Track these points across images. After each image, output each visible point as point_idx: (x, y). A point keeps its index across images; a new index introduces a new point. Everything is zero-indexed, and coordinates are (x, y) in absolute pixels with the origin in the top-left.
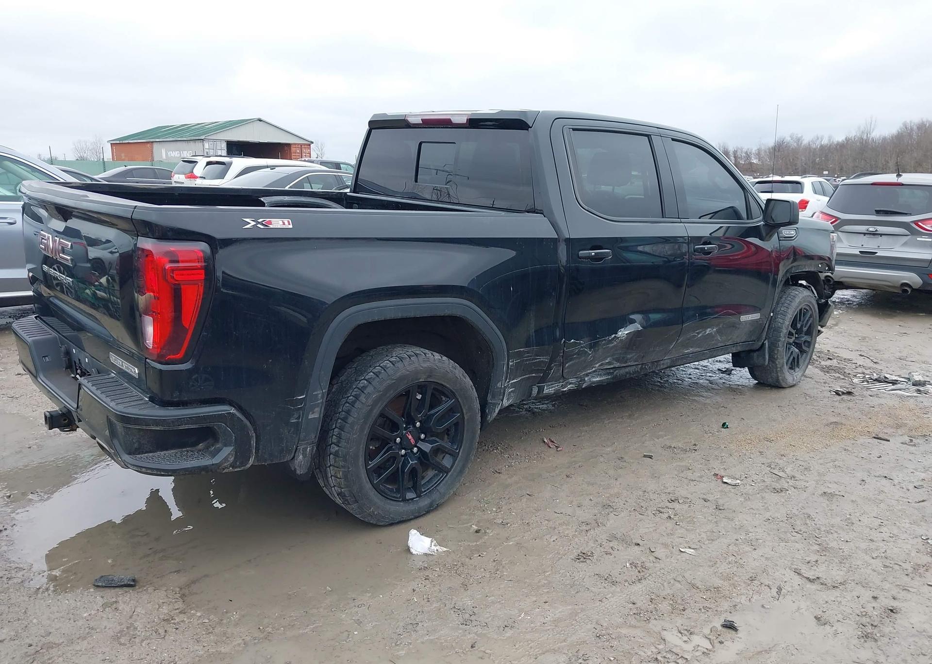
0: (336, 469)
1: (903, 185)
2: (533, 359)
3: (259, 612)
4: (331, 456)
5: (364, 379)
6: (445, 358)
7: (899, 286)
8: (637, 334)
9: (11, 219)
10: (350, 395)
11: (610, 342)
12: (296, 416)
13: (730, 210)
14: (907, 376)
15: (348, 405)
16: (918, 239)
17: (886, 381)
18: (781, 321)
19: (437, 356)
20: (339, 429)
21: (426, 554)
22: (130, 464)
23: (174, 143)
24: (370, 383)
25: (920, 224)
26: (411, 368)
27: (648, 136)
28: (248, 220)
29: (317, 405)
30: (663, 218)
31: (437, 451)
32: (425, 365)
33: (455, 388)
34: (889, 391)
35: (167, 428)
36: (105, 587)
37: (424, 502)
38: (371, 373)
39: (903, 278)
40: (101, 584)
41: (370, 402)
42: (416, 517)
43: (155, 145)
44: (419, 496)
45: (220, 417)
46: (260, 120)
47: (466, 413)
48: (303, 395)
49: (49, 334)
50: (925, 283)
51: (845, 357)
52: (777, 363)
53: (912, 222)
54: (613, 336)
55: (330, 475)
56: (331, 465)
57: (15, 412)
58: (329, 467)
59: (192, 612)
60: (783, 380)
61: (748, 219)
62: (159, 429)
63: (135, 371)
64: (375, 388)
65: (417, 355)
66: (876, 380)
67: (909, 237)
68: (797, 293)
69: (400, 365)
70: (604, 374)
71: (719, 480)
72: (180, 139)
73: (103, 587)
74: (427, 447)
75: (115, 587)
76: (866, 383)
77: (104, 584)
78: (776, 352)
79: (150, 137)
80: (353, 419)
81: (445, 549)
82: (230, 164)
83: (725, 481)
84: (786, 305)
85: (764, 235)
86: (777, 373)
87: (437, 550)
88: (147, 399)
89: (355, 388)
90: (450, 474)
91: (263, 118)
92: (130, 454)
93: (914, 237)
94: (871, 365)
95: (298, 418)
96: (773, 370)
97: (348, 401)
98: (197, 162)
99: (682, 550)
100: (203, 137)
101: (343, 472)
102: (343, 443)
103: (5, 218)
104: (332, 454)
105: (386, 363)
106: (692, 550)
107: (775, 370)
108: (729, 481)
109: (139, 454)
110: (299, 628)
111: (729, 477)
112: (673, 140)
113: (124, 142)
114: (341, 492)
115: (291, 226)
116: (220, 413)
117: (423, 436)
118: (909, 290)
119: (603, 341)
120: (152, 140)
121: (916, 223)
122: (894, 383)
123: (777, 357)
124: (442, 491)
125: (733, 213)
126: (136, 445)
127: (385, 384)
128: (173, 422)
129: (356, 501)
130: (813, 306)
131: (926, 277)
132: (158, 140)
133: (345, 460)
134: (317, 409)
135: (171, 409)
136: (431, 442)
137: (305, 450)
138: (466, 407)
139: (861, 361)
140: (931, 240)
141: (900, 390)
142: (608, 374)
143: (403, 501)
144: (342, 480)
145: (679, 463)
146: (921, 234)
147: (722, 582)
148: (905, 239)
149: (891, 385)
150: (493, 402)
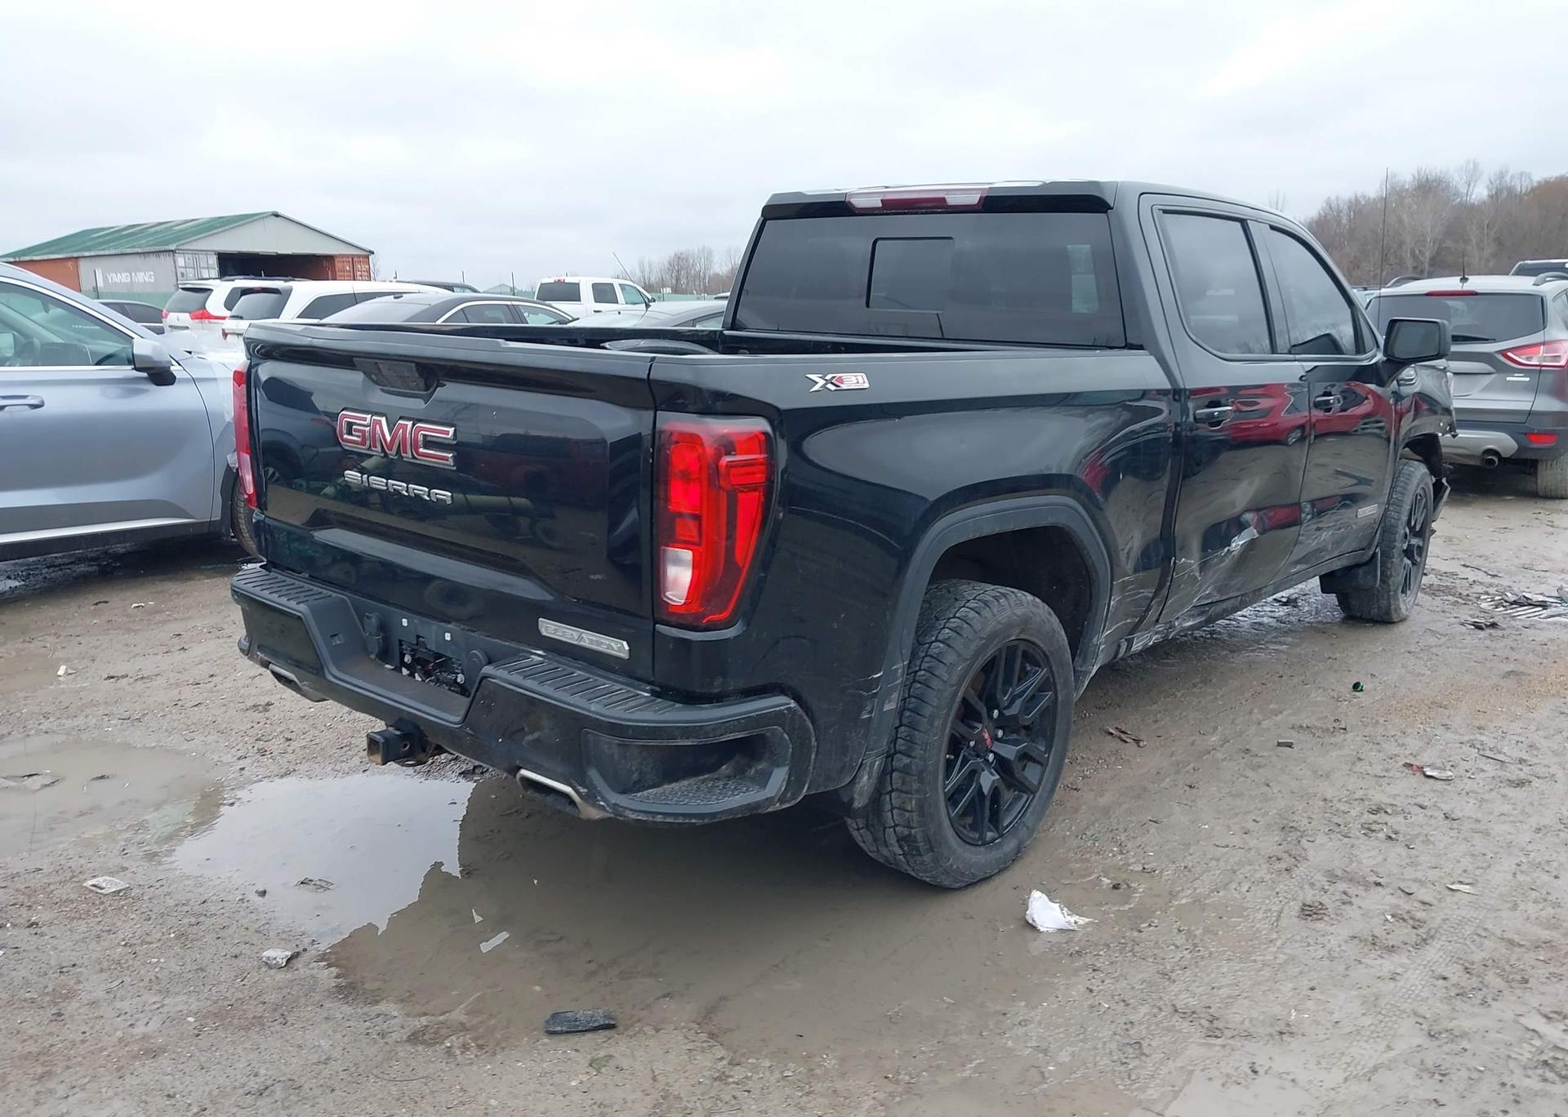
0: (904, 795)
1: (1477, 294)
2: (1136, 594)
3: (863, 1051)
4: (895, 774)
5: (936, 641)
6: (1037, 600)
7: (1480, 454)
8: (1251, 544)
9: (34, 397)
10: (918, 668)
11: (1222, 560)
12: (869, 708)
13: (1324, 339)
14: (1556, 594)
15: (919, 685)
16: (1508, 379)
17: (1529, 603)
18: (1396, 515)
19: (1030, 597)
20: (909, 727)
21: (1061, 931)
22: (631, 810)
23: (118, 258)
24: (948, 645)
25: (1510, 354)
26: (1003, 618)
27: (1243, 222)
28: (813, 377)
29: (895, 687)
30: (1273, 353)
31: (1025, 757)
32: (1019, 612)
33: (1051, 649)
34: (1546, 618)
35: (703, 741)
36: (567, 1032)
37: (1010, 845)
38: (947, 631)
39: (1487, 441)
40: (559, 1028)
41: (954, 680)
42: (1001, 871)
43: (82, 264)
44: (1001, 836)
45: (777, 717)
46: (277, 215)
47: (1061, 690)
48: (879, 672)
49: (320, 596)
50: (1521, 449)
51: (1445, 570)
52: (1391, 583)
53: (1498, 352)
54: (1226, 549)
55: (888, 807)
56: (893, 790)
57: (153, 745)
58: (890, 793)
59: (750, 1061)
60: (1396, 610)
61: (1358, 352)
62: (690, 744)
63: (618, 647)
64: (959, 655)
65: (1004, 595)
66: (1515, 602)
67: (1494, 376)
68: (1412, 469)
69: (986, 613)
70: (1199, 615)
71: (1418, 774)
72: (129, 251)
73: (561, 1033)
74: (1009, 752)
75: (586, 1031)
76: (1502, 609)
77: (564, 1029)
78: (1389, 566)
79: (73, 249)
80: (931, 709)
81: (1088, 920)
82: (289, 292)
83: (1428, 773)
84: (1398, 489)
85: (1385, 376)
86: (1389, 599)
87: (1076, 923)
88: (646, 694)
89: (924, 657)
90: (1038, 794)
91: (281, 212)
92: (624, 792)
93: (1502, 375)
94: (1488, 579)
95: (870, 712)
96: (1383, 596)
97: (917, 678)
98: (211, 290)
99: (1453, 887)
100: (172, 247)
101: (918, 800)
102: (918, 751)
103: (25, 397)
104: (896, 770)
105: (963, 612)
106: (1468, 887)
107: (1386, 595)
108: (1434, 774)
109: (639, 791)
110: (952, 1070)
111: (1432, 766)
112: (1272, 228)
113: (22, 259)
114: (910, 835)
115: (867, 385)
116: (778, 709)
117: (1000, 733)
118: (1496, 459)
119: (1214, 558)
120: (75, 255)
121: (1503, 353)
122: (1544, 605)
123: (1391, 574)
124: (1030, 824)
125: (1327, 344)
126: (635, 776)
127: (973, 647)
128: (714, 730)
129: (931, 849)
130: (1429, 489)
131: (1524, 440)
132: (87, 254)
133: (921, 780)
134: (895, 696)
135: (706, 708)
136: (1015, 743)
137: (872, 764)
138: (1062, 681)
139: (1472, 575)
140: (1528, 379)
141: (1559, 615)
142: (1201, 614)
143: (983, 845)
144: (915, 815)
145: (1338, 752)
146: (1513, 371)
147: (1547, 932)
148: (1487, 379)
149: (1540, 609)
150: (1083, 669)
